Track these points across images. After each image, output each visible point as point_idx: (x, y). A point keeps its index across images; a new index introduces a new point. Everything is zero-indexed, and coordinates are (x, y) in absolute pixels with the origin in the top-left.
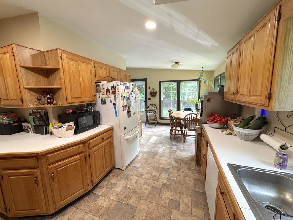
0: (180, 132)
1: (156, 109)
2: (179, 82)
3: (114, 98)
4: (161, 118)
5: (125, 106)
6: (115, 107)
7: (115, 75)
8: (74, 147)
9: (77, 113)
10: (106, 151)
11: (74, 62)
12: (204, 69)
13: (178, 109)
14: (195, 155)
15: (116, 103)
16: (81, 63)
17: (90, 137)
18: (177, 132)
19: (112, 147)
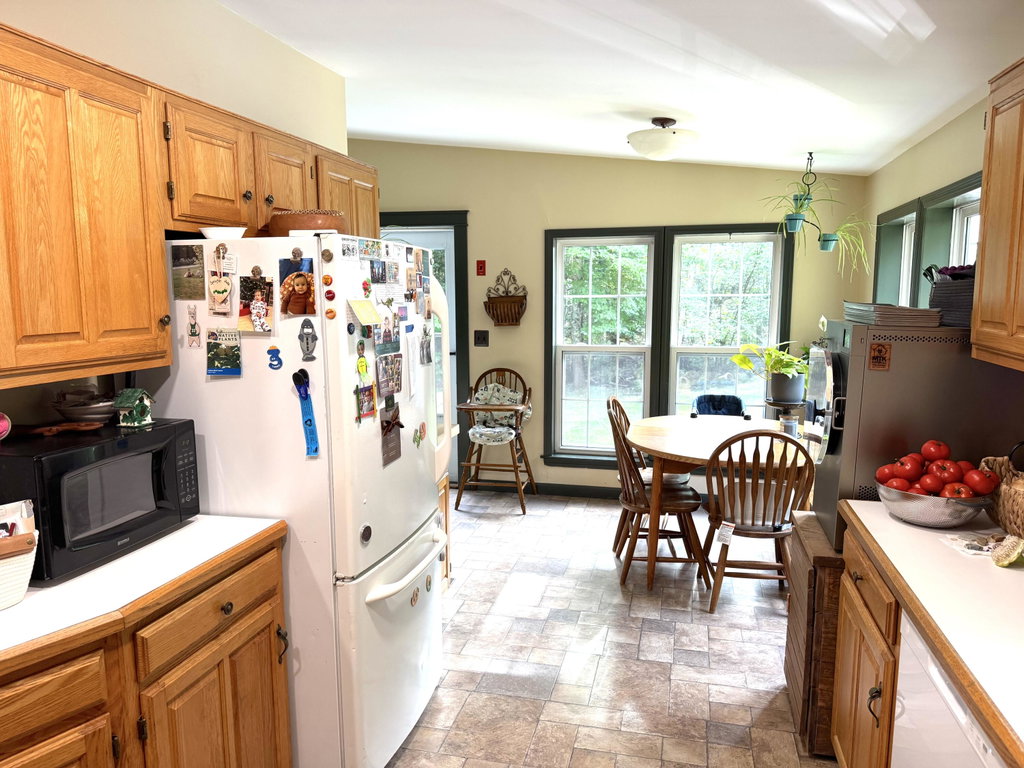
0: (679, 544)
1: (523, 402)
2: (663, 241)
3: (301, 337)
4: (552, 457)
5: (369, 389)
6: (305, 397)
7: (291, 189)
8: (46, 679)
9: (41, 435)
10: (245, 686)
11: (38, 95)
12: (819, 164)
13: (659, 404)
14: (785, 690)
15: (314, 371)
16: (82, 102)
17: (149, 601)
18: (663, 543)
19: (280, 662)
